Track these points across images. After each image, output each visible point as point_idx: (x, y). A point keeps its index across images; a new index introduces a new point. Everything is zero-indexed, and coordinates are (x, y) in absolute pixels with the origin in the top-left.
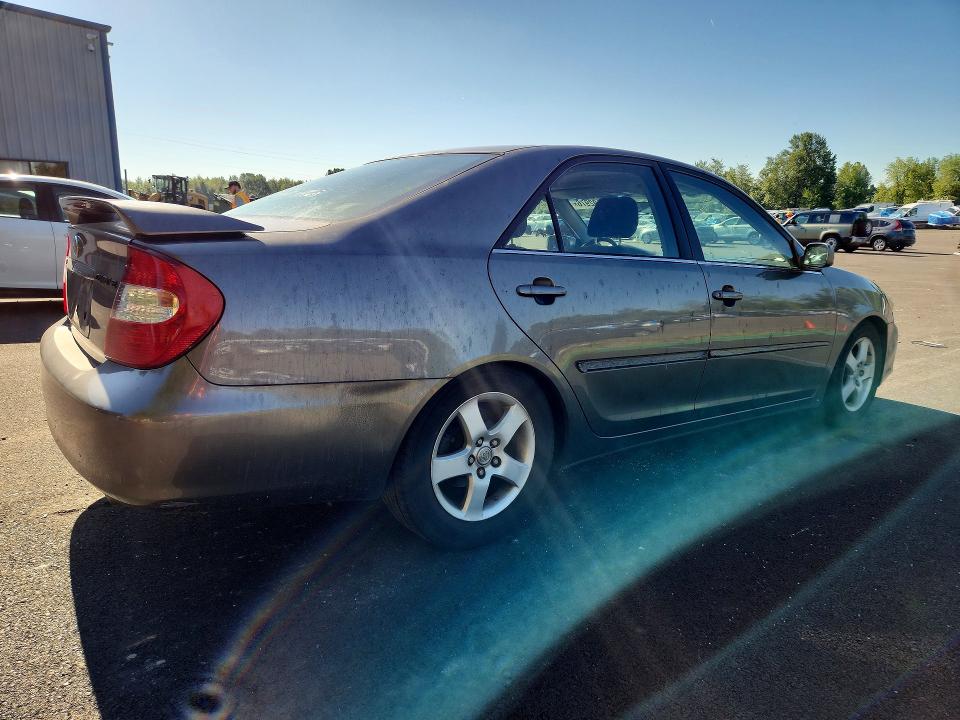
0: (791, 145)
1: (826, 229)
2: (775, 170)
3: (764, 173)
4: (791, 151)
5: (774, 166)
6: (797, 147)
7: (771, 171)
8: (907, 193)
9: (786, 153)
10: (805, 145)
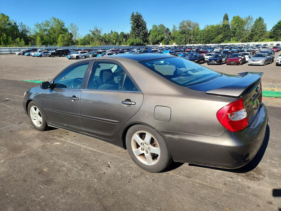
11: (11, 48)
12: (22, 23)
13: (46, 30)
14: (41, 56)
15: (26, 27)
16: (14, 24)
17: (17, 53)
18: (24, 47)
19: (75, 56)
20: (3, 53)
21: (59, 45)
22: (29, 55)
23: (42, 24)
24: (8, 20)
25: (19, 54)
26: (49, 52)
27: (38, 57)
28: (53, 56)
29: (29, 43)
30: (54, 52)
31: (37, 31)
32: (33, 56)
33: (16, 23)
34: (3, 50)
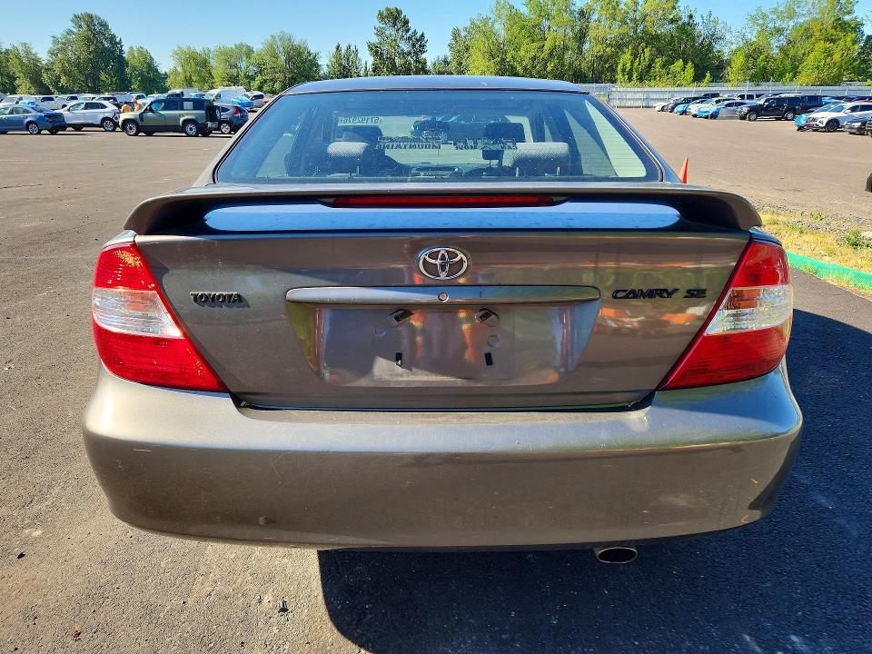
0: (73, 25)
1: (183, 115)
2: (63, 50)
3: (52, 53)
4: (75, 30)
5: (61, 47)
6: (80, 26)
7: (60, 50)
8: (194, 78)
9: (70, 32)
10: (88, 26)
11: (653, 89)
12: (710, 15)
13: (779, 31)
14: (714, 116)
15: (719, 27)
16: (686, 20)
17: (659, 105)
18: (686, 89)
19: (825, 121)
20: (629, 104)
21: (801, 79)
22: (684, 112)
23: (774, 11)
24: (674, 8)
25: (663, 109)
26: (744, 104)
27: (707, 117)
28: (753, 117)
29: (705, 76)
30: (760, 105)
31: (749, 36)
32: (695, 116)
33: (694, 15)
34: (629, 96)
